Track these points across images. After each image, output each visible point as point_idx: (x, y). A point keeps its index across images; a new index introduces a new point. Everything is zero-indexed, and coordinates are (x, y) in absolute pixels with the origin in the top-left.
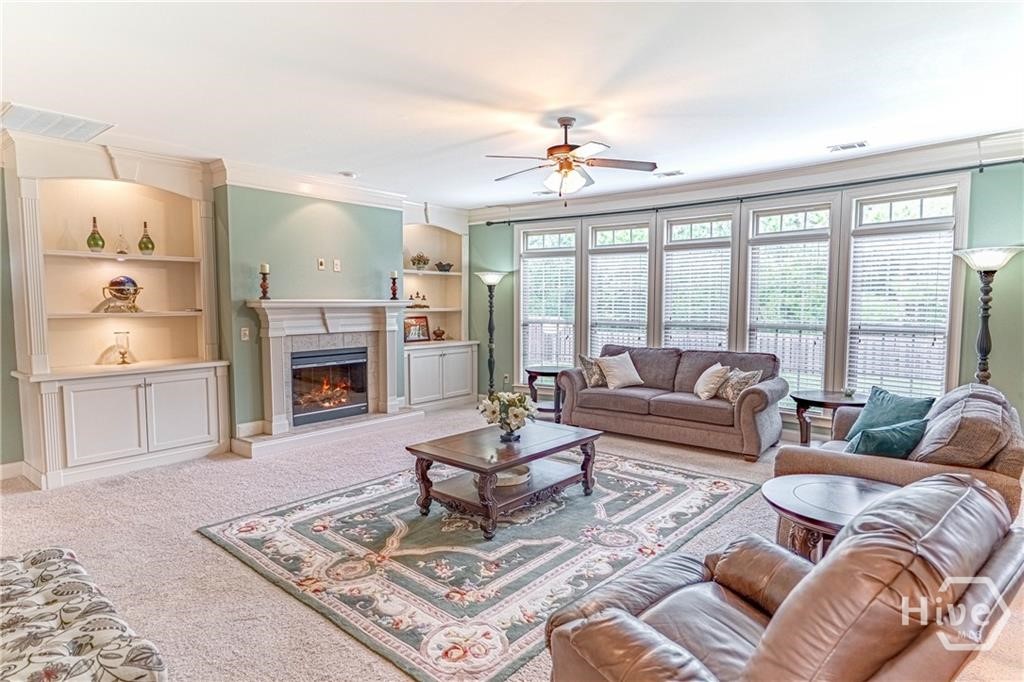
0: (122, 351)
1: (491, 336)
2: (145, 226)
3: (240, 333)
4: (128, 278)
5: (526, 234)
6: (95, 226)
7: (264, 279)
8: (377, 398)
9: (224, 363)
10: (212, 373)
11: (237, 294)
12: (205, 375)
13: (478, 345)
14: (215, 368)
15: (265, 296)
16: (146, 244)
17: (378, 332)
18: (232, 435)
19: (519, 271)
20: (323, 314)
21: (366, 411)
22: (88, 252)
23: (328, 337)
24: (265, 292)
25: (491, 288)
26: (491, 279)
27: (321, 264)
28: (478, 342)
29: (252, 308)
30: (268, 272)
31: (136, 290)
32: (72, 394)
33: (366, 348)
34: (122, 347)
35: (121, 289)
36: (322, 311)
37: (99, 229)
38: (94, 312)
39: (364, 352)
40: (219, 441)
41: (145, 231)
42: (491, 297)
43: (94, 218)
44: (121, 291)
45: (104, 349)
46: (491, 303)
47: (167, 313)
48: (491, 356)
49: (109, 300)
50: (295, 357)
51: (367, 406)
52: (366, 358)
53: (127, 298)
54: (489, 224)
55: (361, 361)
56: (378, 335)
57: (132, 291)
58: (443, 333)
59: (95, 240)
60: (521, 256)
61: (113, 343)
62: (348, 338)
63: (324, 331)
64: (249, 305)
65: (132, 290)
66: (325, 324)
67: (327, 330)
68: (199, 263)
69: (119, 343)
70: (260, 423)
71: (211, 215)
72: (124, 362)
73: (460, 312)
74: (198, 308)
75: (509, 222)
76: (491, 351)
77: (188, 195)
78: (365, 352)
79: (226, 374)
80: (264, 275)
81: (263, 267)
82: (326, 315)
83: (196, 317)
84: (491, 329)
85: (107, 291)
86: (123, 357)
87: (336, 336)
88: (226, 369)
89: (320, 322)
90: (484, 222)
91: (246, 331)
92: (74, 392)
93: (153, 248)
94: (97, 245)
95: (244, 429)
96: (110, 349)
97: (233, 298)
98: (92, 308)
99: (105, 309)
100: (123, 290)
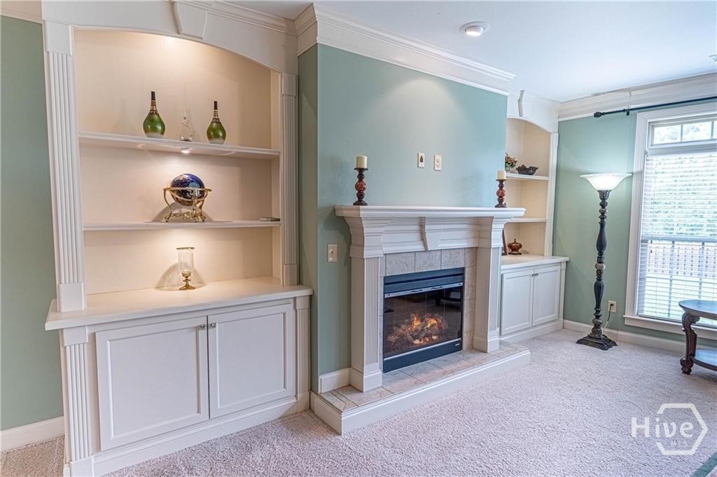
0: (186, 271)
1: (601, 254)
2: (216, 107)
3: (326, 251)
4: (192, 176)
5: (652, 125)
6: (153, 104)
7: (361, 177)
8: (472, 331)
9: (305, 292)
10: (291, 306)
11: (325, 199)
12: (283, 308)
13: (567, 262)
14: (295, 298)
15: (360, 202)
16: (216, 131)
17: (477, 248)
18: (312, 387)
19: (641, 173)
20: (422, 226)
21: (460, 348)
22: (143, 140)
23: (425, 255)
24: (360, 195)
25: (604, 195)
26: (601, 182)
27: (422, 161)
28: (567, 259)
29: (343, 218)
30: (366, 167)
31: (202, 192)
32: (108, 342)
33: (463, 269)
34: (186, 266)
35: (185, 190)
36: (422, 222)
37: (159, 108)
38: (154, 221)
39: (459, 273)
40: (296, 396)
41: (215, 114)
42: (603, 205)
43: (153, 94)
44: (184, 193)
45: (166, 269)
46: (603, 214)
47: (238, 222)
48: (599, 279)
49: (170, 206)
50: (389, 282)
51: (461, 342)
52: (463, 281)
53: (190, 204)
54: (597, 115)
55: (457, 285)
56: (478, 253)
57: (197, 194)
58: (521, 246)
59: (153, 123)
60: (646, 153)
61: (176, 261)
62: (445, 257)
63: (420, 247)
64: (339, 214)
65: (197, 190)
66: (423, 239)
67: (425, 245)
68: (277, 158)
69: (182, 260)
70: (346, 371)
71: (294, 93)
72: (187, 287)
73: (544, 223)
74: (274, 216)
75: (628, 112)
76: (599, 273)
77: (266, 64)
78: (463, 274)
79: (307, 306)
80: (361, 170)
81: (359, 159)
82: (427, 227)
83: (271, 228)
84: (601, 245)
85: (168, 192)
86: (187, 280)
87: (433, 253)
88: (307, 300)
89: (416, 236)
90: (592, 114)
91: (332, 248)
92: (110, 341)
93: (224, 137)
94: (154, 130)
95: (328, 380)
96: (173, 269)
97: (319, 205)
98: (153, 218)
99: (167, 218)
100: (186, 192)
